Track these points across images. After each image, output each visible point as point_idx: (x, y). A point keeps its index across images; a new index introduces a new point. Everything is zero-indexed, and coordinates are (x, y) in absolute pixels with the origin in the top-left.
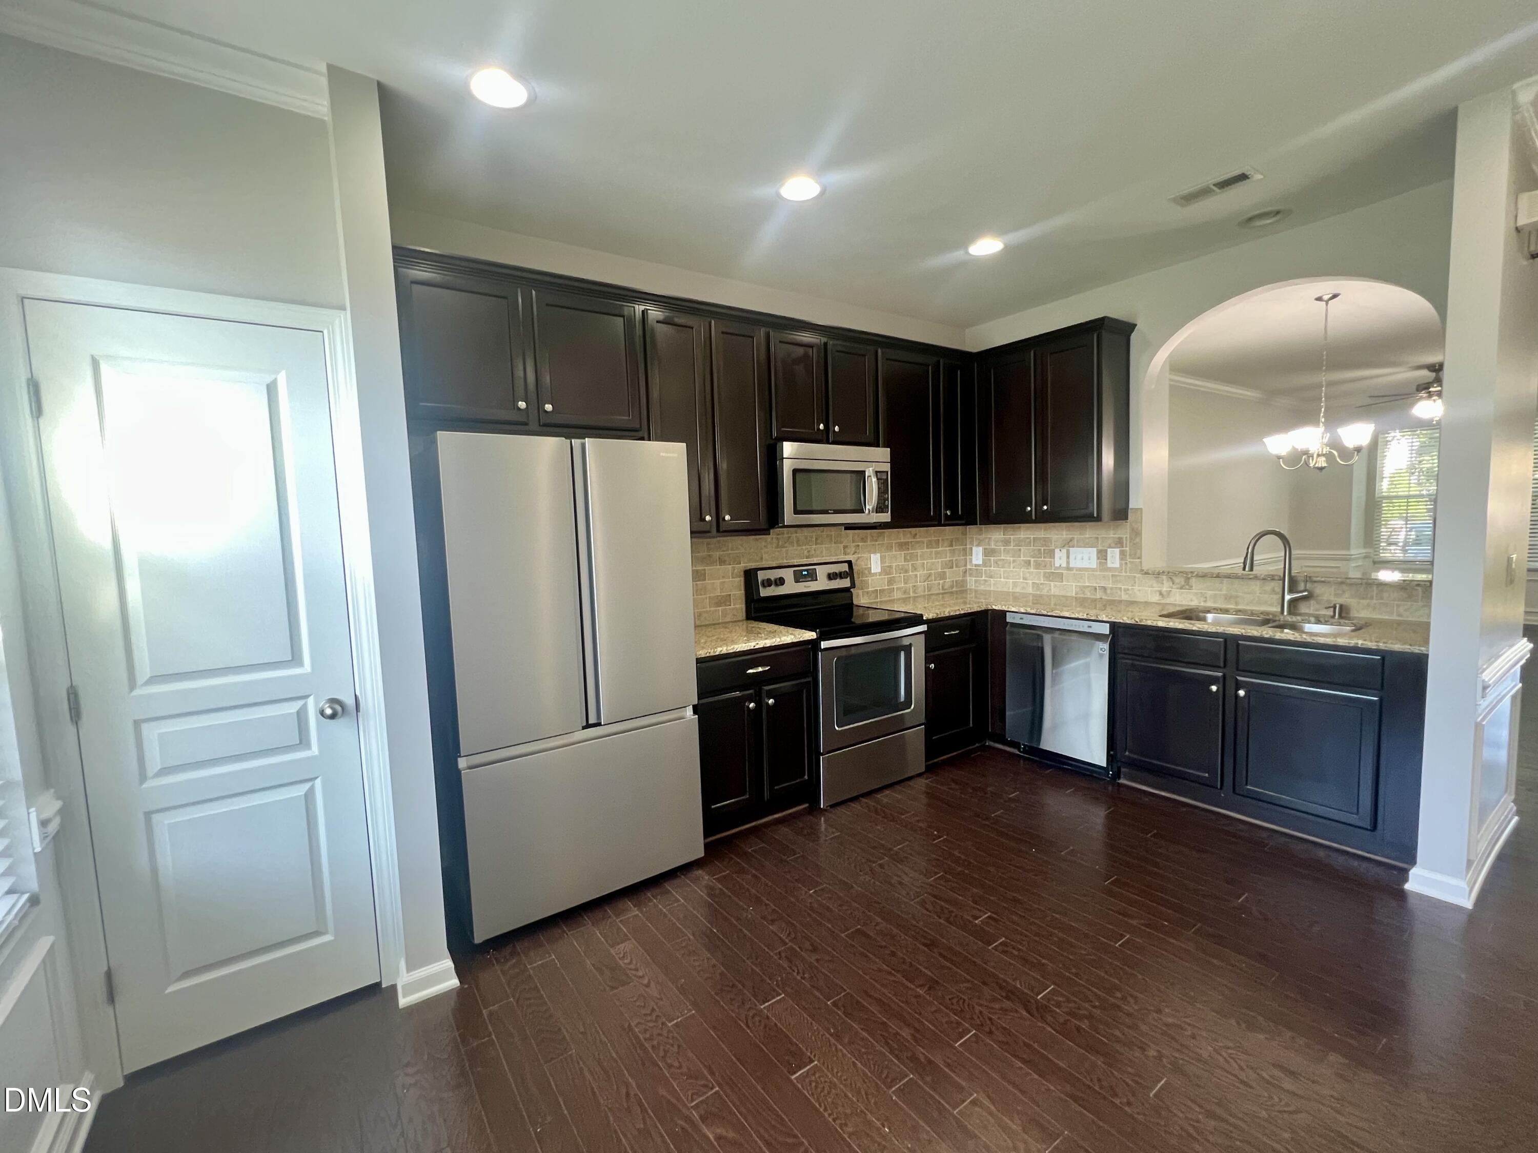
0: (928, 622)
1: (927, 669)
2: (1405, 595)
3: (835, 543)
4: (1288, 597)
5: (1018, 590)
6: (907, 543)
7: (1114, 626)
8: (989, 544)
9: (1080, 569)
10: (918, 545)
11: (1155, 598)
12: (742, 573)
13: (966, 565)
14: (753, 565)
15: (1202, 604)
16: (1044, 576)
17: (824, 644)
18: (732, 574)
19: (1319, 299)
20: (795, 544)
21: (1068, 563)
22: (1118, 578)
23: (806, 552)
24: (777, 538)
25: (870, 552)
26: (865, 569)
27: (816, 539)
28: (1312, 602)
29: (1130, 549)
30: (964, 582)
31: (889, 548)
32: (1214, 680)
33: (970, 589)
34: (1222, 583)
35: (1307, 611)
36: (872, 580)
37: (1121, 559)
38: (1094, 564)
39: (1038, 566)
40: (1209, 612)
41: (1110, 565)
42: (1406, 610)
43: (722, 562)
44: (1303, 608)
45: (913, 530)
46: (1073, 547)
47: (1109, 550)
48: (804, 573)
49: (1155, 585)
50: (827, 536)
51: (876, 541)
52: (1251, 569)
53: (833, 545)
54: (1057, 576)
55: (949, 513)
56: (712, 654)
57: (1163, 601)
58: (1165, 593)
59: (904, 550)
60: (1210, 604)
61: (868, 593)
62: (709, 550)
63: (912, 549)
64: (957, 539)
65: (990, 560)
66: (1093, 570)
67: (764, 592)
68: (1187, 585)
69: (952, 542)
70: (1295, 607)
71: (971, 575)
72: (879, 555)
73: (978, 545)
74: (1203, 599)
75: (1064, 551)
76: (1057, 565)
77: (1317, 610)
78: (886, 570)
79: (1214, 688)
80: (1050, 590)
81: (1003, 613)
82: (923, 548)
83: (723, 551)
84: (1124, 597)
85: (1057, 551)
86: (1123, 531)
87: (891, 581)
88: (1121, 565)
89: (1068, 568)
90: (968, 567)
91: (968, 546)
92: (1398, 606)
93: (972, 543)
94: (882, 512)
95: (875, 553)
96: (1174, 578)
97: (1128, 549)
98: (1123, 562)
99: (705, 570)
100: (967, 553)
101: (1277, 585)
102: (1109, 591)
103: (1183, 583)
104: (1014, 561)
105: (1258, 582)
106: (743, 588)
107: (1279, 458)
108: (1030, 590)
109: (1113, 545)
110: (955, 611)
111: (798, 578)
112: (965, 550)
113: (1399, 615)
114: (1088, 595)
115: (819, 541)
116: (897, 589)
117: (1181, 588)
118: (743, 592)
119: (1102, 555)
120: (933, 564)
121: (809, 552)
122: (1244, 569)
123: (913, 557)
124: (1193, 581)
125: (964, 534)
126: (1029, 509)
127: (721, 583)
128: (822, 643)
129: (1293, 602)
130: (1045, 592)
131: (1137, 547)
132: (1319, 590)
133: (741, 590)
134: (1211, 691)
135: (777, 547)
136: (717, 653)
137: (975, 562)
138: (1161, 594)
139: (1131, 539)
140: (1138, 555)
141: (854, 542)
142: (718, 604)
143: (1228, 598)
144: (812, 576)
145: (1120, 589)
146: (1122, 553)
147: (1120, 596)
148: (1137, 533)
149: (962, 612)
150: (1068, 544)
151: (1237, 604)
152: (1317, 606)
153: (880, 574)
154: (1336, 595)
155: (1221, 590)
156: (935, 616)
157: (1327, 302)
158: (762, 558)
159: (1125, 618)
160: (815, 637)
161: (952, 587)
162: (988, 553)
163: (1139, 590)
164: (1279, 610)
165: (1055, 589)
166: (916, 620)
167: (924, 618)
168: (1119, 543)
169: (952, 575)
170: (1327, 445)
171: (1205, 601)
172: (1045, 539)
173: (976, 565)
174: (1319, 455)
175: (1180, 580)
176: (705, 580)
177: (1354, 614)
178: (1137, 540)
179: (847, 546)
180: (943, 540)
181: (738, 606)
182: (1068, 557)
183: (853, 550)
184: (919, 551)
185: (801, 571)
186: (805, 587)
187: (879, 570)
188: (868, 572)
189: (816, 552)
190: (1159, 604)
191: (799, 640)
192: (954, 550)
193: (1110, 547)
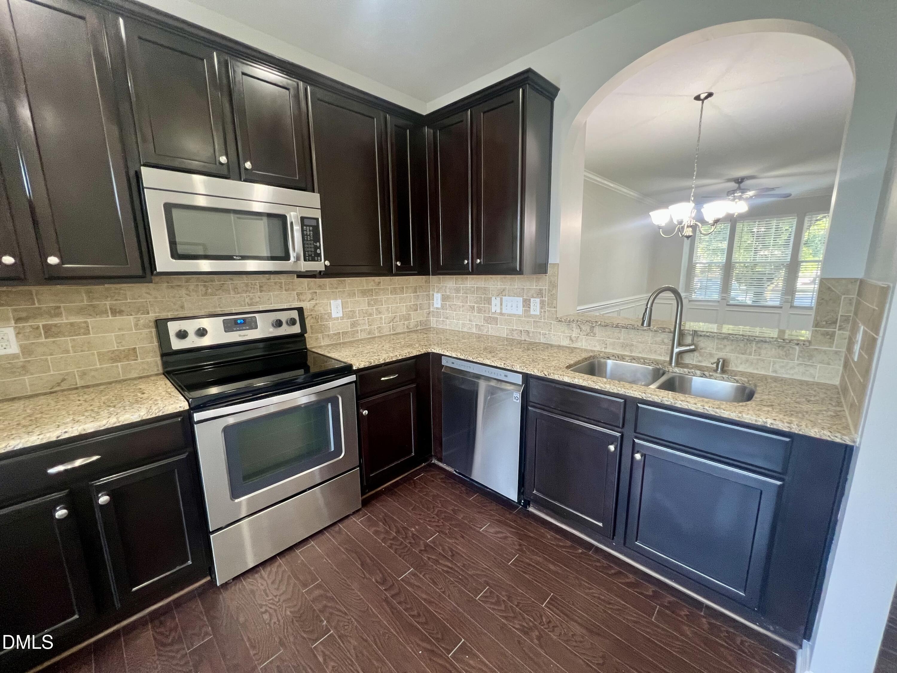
0: (359, 371)
1: (359, 414)
2: (781, 353)
3: (286, 290)
4: (676, 350)
5: (465, 330)
6: (369, 290)
7: (527, 377)
8: (445, 292)
9: (509, 315)
10: (382, 292)
11: (565, 342)
12: (152, 324)
13: (429, 308)
14: (164, 315)
15: (603, 350)
16: (484, 319)
17: (197, 416)
18: (136, 325)
19: (697, 98)
21: (501, 309)
22: (538, 324)
23: (247, 300)
24: (205, 286)
25: (329, 299)
26: (325, 314)
27: (261, 287)
28: (696, 354)
29: (548, 300)
30: (428, 321)
31: (352, 294)
32: (612, 440)
33: (433, 327)
34: (620, 332)
35: (691, 362)
36: (334, 324)
37: (541, 308)
38: (520, 311)
39: (480, 311)
40: (609, 358)
41: (532, 312)
42: (782, 367)
43: (115, 312)
44: (688, 359)
45: (377, 279)
46: (505, 296)
47: (532, 299)
48: (239, 321)
49: (566, 331)
50: (275, 283)
51: (336, 288)
52: (649, 325)
53: (284, 292)
54: (492, 320)
55: (399, 264)
57: (572, 346)
58: (574, 339)
59: (367, 297)
60: (609, 350)
61: (328, 336)
62: (90, 299)
63: (376, 295)
64: (421, 287)
65: (446, 304)
66: (519, 316)
67: (177, 344)
68: (591, 333)
69: (416, 289)
70: (681, 357)
71: (433, 316)
72: (339, 302)
73: (438, 292)
74: (604, 346)
75: (498, 299)
76: (493, 311)
77: (700, 362)
78: (349, 315)
79: (612, 448)
80: (488, 331)
81: (439, 357)
82: (388, 295)
83: (116, 300)
84: (543, 340)
85: (493, 298)
86: (543, 283)
87: (353, 325)
88: (541, 312)
89: (501, 314)
90: (431, 309)
91: (431, 293)
92: (774, 363)
93: (433, 290)
94: (313, 260)
95: (336, 299)
96: (582, 326)
97: (546, 299)
98: (543, 310)
99: (86, 322)
100: (429, 298)
101: (666, 338)
102: (531, 335)
103: (588, 331)
104: (463, 306)
106: (155, 340)
107: (659, 227)
108: (474, 330)
109: (535, 295)
111: (229, 327)
112: (428, 295)
113: (775, 371)
114: (516, 337)
115: (264, 289)
116: (361, 331)
117: (587, 335)
118: (156, 344)
119: (527, 303)
120: (397, 308)
121: (251, 299)
122: (643, 324)
123: (376, 301)
124: (597, 330)
125: (427, 282)
126: (466, 262)
127: (117, 336)
128: (195, 415)
129: (680, 353)
130: (484, 332)
131: (553, 297)
132: (702, 343)
133: (152, 342)
134: (608, 450)
135: (206, 294)
137: (435, 306)
138: (571, 339)
139: (549, 290)
140: (554, 305)
141: (309, 289)
142: (116, 360)
143: (624, 346)
144: (251, 324)
145: (540, 333)
146: (542, 302)
147: (539, 339)
148: (554, 285)
149: (400, 358)
150: (501, 293)
151: (631, 351)
152: (700, 358)
153: (342, 318)
154: (721, 350)
156: (367, 365)
157: (703, 100)
158: (182, 307)
159: (536, 371)
160: (187, 407)
161: (417, 326)
162: (445, 298)
163: (554, 336)
164: (668, 359)
165: (491, 330)
166: (347, 370)
167: (354, 368)
168: (540, 294)
169: (416, 318)
170: (694, 218)
171: (606, 348)
172: (485, 289)
173: (437, 308)
174: (688, 227)
175: (586, 328)
176: (89, 333)
177: (732, 367)
178: (554, 292)
179: (301, 294)
180: (407, 287)
181: (149, 360)
182: (501, 305)
183: (310, 297)
184: (383, 297)
185: (236, 320)
186: (240, 336)
187: (340, 315)
188: (326, 316)
189: (258, 300)
190: (569, 348)
191: (154, 416)
192: (418, 296)
193: (533, 297)
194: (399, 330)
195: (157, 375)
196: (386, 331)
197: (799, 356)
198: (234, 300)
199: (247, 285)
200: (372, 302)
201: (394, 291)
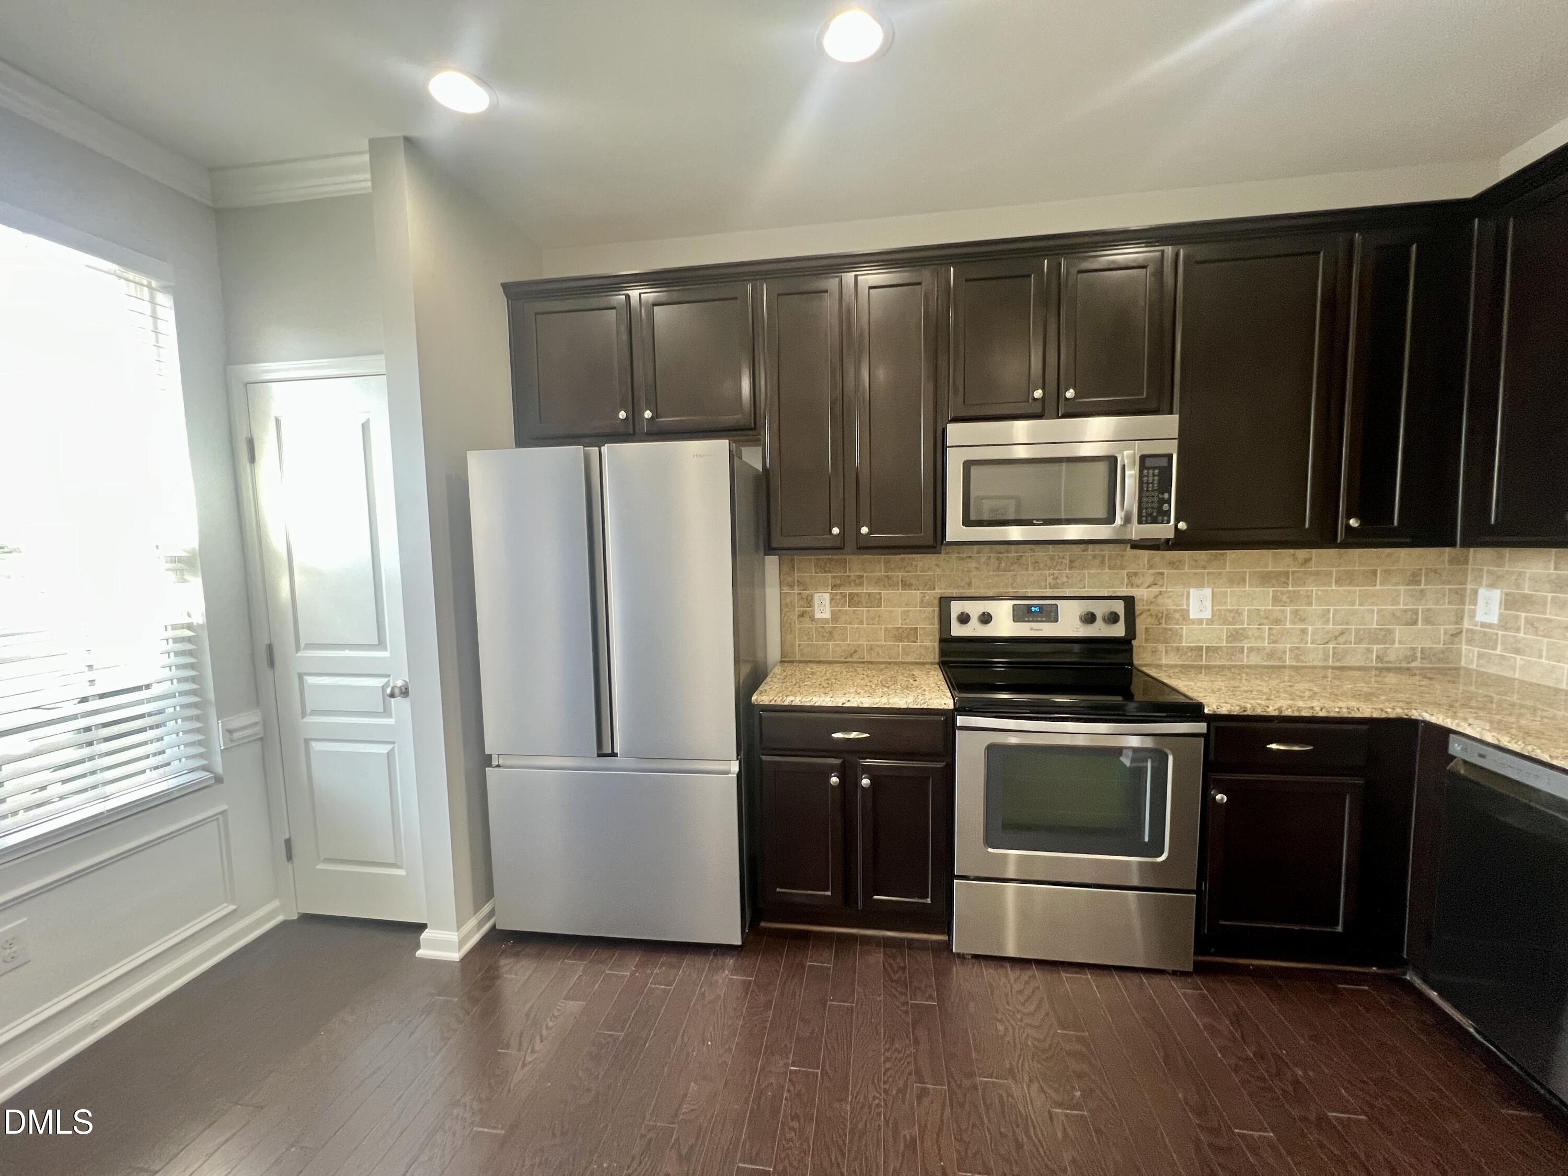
0: (1214, 719)
3: (1110, 568)
6: (1279, 574)
8: (1518, 586)
10: (1313, 578)
12: (936, 602)
13: (1458, 622)
14: (949, 592)
17: (961, 720)
18: (922, 601)
20: (1030, 568)
23: (1049, 579)
24: (998, 559)
25: (1190, 585)
26: (1175, 611)
27: (1071, 562)
31: (1237, 580)
33: (1466, 669)
36: (1192, 630)
43: (906, 585)
45: (1302, 553)
48: (1033, 609)
50: (1094, 557)
51: (1204, 568)
53: (1107, 570)
55: (1353, 522)
56: (779, 703)
59: (1273, 586)
61: (1178, 649)
62: (888, 569)
63: (1296, 585)
64: (1435, 573)
65: (1517, 617)
67: (957, 630)
69: (1415, 575)
71: (1470, 641)
72: (1207, 592)
73: (1491, 586)
78: (1226, 617)
81: (1443, 734)
82: (1329, 584)
83: (908, 572)
87: (1234, 636)
90: (1466, 625)
91: (1469, 587)
93: (1477, 581)
94: (1154, 521)
95: (1201, 585)
99: (880, 594)
100: (1462, 598)
106: (936, 620)
110: (1299, 709)
111: (1021, 615)
115: (1076, 564)
116: (1251, 650)
118: (937, 626)
120: (1353, 613)
121: (1055, 579)
123: (1294, 598)
127: (903, 612)
128: (958, 719)
133: (933, 624)
135: (998, 569)
136: (786, 703)
137: (1480, 618)
141: (1151, 567)
142: (899, 638)
144: (1051, 615)
153: (1210, 622)
156: (1236, 711)
158: (970, 584)
160: (952, 707)
161: (1410, 658)
162: (1514, 602)
166: (1193, 711)
167: (1206, 711)
173: (1486, 625)
176: (880, 606)
179: (1136, 574)
180: (1386, 572)
181: (928, 644)
183: (1150, 580)
184: (1315, 590)
185: (1029, 606)
186: (1032, 629)
187: (1207, 615)
188: (1177, 616)
189: (1065, 579)
191: (918, 706)
192: (1422, 591)
194: (1350, 661)
195: (932, 663)
196: (1314, 658)
198: (1032, 579)
199: (1052, 558)
200: (1284, 598)
201: (1348, 578)
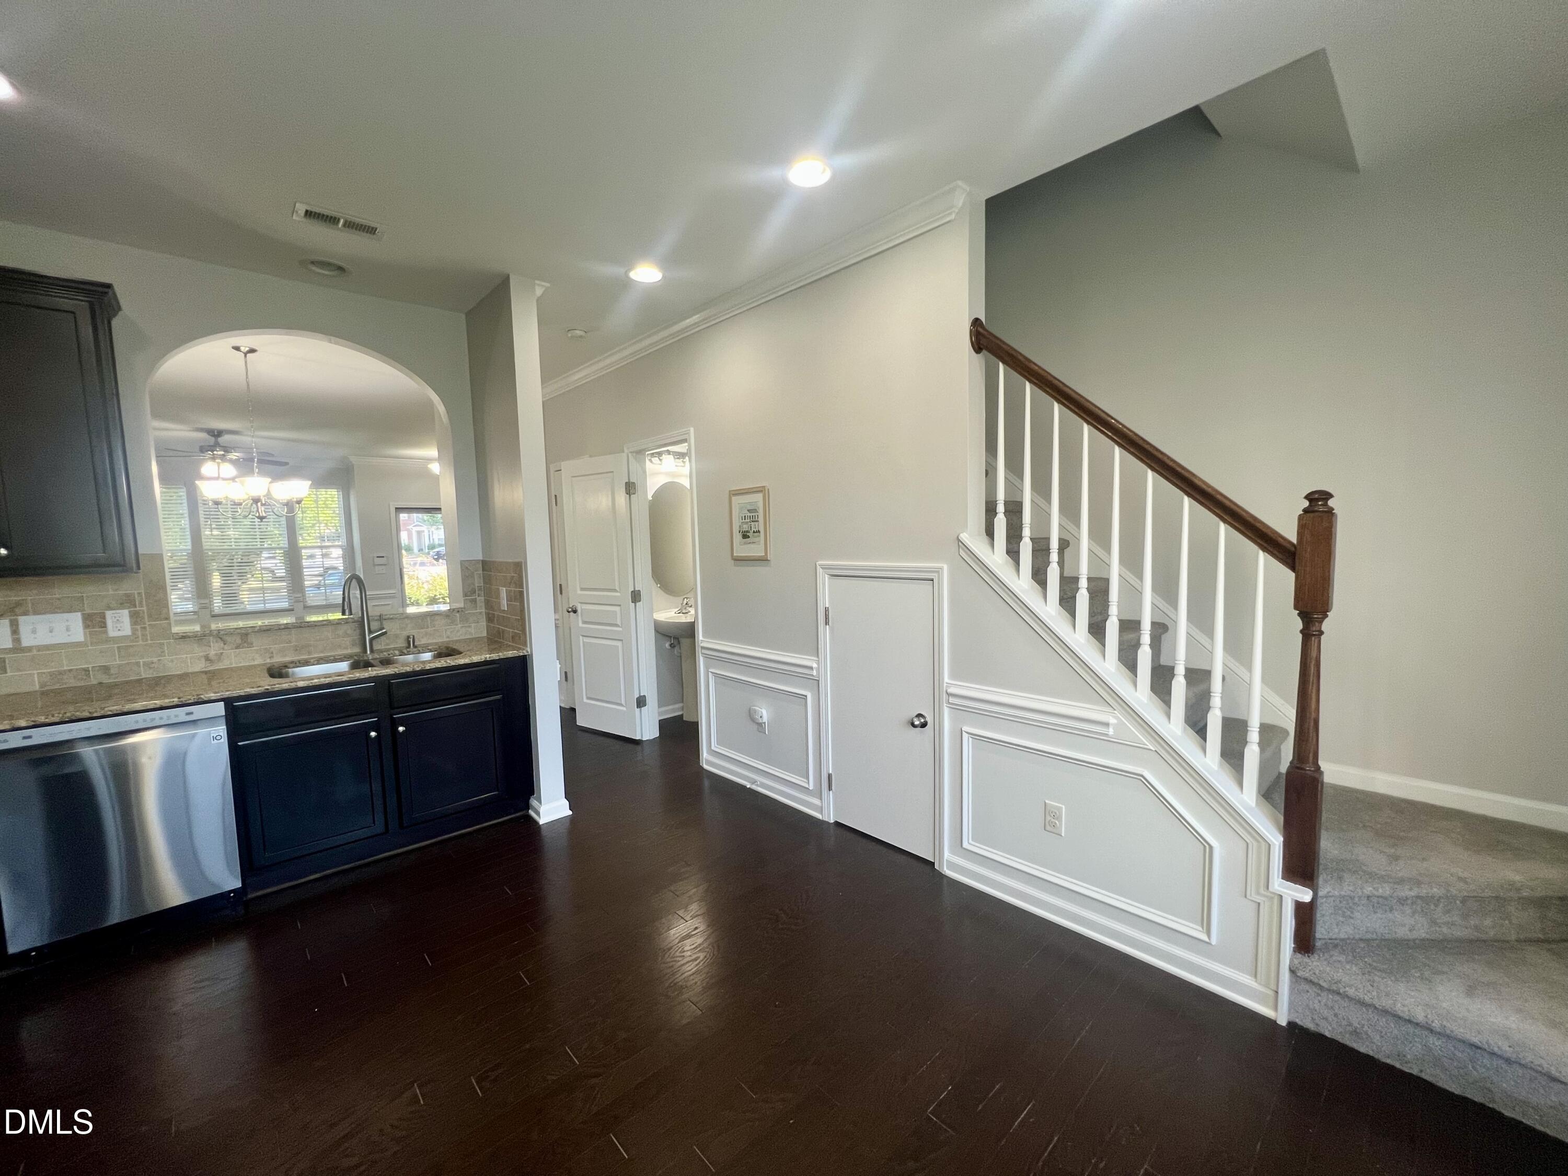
2: (449, 621)
4: (368, 637)
7: (229, 702)
9: (46, 648)
11: (200, 666)
21: (16, 640)
22: (131, 650)
29: (148, 609)
32: (370, 727)
37: (134, 623)
38: (78, 635)
41: (112, 632)
46: (26, 614)
47: (109, 614)
49: (196, 650)
57: (211, 668)
58: (214, 658)
60: (286, 659)
66: (79, 644)
74: (269, 655)
75: (5, 622)
77: (388, 645)
79: (373, 734)
84: (144, 674)
86: (131, 586)
88: (134, 631)
89: (19, 649)
92: (446, 630)
96: (226, 637)
97: (145, 608)
98: (139, 627)
102: (114, 671)
103: (239, 641)
105: (330, 628)
109: (114, 606)
113: (448, 637)
114: (71, 683)
117: (237, 647)
119: (95, 621)
131: (158, 605)
134: (370, 737)
138: (207, 658)
139: (147, 595)
140: (163, 616)
145: (138, 664)
146: (135, 616)
147: (139, 674)
148: (156, 587)
150: (11, 610)
152: (387, 641)
154: (402, 629)
155: (290, 642)
157: (246, 354)
163: (172, 661)
168: (127, 602)
170: (266, 496)
175: (234, 639)
178: (159, 596)
182: (15, 631)
190: (206, 673)
193: (110, 608)
197: (460, 621)
